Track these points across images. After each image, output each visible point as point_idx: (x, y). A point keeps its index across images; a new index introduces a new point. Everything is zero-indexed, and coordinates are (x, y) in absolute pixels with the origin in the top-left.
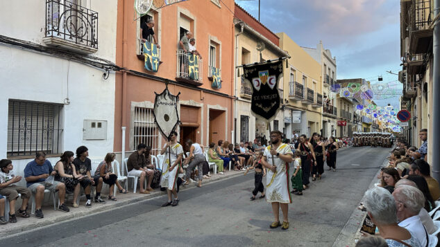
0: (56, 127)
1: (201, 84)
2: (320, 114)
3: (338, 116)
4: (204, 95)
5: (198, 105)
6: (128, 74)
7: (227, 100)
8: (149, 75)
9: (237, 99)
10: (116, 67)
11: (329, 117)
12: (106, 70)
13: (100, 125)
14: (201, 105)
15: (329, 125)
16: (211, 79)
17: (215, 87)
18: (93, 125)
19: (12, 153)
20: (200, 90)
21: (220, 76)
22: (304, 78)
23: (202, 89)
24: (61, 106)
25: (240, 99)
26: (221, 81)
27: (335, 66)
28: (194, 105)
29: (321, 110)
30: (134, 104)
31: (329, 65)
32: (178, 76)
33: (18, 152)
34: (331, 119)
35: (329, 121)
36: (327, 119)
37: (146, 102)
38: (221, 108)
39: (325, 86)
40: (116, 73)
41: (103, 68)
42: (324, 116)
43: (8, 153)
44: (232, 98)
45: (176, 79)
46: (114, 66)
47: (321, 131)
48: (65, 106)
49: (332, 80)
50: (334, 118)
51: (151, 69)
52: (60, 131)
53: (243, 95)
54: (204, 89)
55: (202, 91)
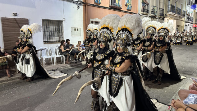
0: (61, 31)
1: (121, 8)
2: (184, 21)
3: (194, 22)
6: (88, 5)
8: (97, 5)
10: (83, 2)
11: (189, 23)
12: (79, 4)
13: (78, 30)
15: (188, 27)
16: (126, 5)
17: (128, 9)
18: (75, 30)
19: (45, 41)
21: (131, 4)
22: (176, 2)
23: (122, 11)
24: (61, 22)
25: (141, 15)
26: (132, 6)
29: (184, 19)
30: (91, 20)
32: (111, 5)
33: (48, 41)
34: (190, 24)
35: (189, 25)
36: (187, 24)
37: (96, 18)
40: (83, 5)
41: (77, 3)
42: (187, 22)
43: (44, 41)
45: (110, 6)
46: (82, 2)
47: (184, 30)
48: (63, 21)
49: (192, 2)
50: (191, 23)
51: (98, 2)
52: (62, 32)
53: (142, 13)
54: (123, 11)
55: (122, 12)
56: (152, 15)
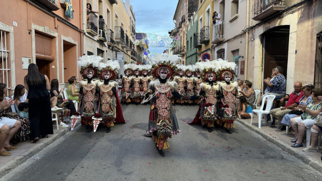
1: (57, 9)
2: (129, 56)
3: (137, 59)
4: (58, 23)
5: (52, 34)
7: (77, 34)
9: (85, 34)
14: (55, 34)
16: (64, 7)
17: (67, 16)
20: (54, 16)
21: (71, 5)
22: (122, 24)
23: (56, 15)
25: (87, 34)
26: (73, 11)
27: (135, 20)
28: (49, 33)
29: (129, 53)
31: (132, 18)
35: (133, 62)
36: (132, 60)
38: (72, 41)
39: (131, 35)
42: (132, 58)
44: (81, 32)
49: (134, 31)
50: (135, 60)
53: (89, 30)
54: (59, 17)
55: (56, 18)
56: (101, 38)
